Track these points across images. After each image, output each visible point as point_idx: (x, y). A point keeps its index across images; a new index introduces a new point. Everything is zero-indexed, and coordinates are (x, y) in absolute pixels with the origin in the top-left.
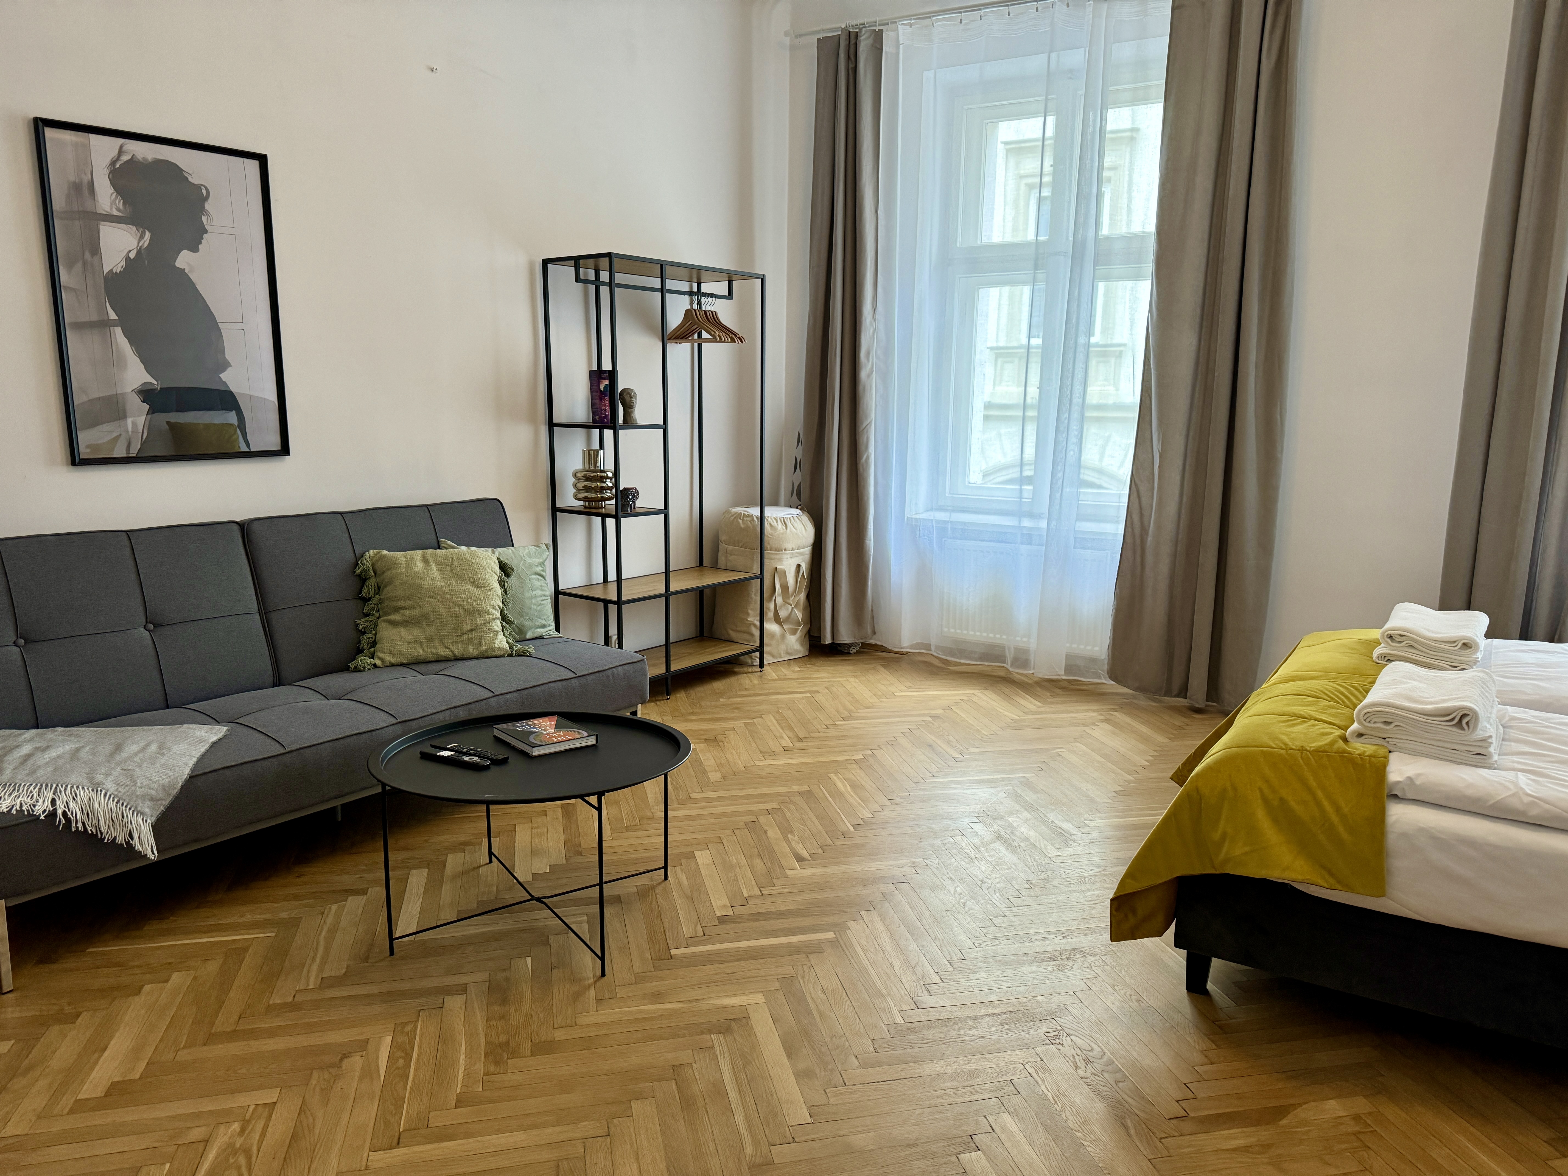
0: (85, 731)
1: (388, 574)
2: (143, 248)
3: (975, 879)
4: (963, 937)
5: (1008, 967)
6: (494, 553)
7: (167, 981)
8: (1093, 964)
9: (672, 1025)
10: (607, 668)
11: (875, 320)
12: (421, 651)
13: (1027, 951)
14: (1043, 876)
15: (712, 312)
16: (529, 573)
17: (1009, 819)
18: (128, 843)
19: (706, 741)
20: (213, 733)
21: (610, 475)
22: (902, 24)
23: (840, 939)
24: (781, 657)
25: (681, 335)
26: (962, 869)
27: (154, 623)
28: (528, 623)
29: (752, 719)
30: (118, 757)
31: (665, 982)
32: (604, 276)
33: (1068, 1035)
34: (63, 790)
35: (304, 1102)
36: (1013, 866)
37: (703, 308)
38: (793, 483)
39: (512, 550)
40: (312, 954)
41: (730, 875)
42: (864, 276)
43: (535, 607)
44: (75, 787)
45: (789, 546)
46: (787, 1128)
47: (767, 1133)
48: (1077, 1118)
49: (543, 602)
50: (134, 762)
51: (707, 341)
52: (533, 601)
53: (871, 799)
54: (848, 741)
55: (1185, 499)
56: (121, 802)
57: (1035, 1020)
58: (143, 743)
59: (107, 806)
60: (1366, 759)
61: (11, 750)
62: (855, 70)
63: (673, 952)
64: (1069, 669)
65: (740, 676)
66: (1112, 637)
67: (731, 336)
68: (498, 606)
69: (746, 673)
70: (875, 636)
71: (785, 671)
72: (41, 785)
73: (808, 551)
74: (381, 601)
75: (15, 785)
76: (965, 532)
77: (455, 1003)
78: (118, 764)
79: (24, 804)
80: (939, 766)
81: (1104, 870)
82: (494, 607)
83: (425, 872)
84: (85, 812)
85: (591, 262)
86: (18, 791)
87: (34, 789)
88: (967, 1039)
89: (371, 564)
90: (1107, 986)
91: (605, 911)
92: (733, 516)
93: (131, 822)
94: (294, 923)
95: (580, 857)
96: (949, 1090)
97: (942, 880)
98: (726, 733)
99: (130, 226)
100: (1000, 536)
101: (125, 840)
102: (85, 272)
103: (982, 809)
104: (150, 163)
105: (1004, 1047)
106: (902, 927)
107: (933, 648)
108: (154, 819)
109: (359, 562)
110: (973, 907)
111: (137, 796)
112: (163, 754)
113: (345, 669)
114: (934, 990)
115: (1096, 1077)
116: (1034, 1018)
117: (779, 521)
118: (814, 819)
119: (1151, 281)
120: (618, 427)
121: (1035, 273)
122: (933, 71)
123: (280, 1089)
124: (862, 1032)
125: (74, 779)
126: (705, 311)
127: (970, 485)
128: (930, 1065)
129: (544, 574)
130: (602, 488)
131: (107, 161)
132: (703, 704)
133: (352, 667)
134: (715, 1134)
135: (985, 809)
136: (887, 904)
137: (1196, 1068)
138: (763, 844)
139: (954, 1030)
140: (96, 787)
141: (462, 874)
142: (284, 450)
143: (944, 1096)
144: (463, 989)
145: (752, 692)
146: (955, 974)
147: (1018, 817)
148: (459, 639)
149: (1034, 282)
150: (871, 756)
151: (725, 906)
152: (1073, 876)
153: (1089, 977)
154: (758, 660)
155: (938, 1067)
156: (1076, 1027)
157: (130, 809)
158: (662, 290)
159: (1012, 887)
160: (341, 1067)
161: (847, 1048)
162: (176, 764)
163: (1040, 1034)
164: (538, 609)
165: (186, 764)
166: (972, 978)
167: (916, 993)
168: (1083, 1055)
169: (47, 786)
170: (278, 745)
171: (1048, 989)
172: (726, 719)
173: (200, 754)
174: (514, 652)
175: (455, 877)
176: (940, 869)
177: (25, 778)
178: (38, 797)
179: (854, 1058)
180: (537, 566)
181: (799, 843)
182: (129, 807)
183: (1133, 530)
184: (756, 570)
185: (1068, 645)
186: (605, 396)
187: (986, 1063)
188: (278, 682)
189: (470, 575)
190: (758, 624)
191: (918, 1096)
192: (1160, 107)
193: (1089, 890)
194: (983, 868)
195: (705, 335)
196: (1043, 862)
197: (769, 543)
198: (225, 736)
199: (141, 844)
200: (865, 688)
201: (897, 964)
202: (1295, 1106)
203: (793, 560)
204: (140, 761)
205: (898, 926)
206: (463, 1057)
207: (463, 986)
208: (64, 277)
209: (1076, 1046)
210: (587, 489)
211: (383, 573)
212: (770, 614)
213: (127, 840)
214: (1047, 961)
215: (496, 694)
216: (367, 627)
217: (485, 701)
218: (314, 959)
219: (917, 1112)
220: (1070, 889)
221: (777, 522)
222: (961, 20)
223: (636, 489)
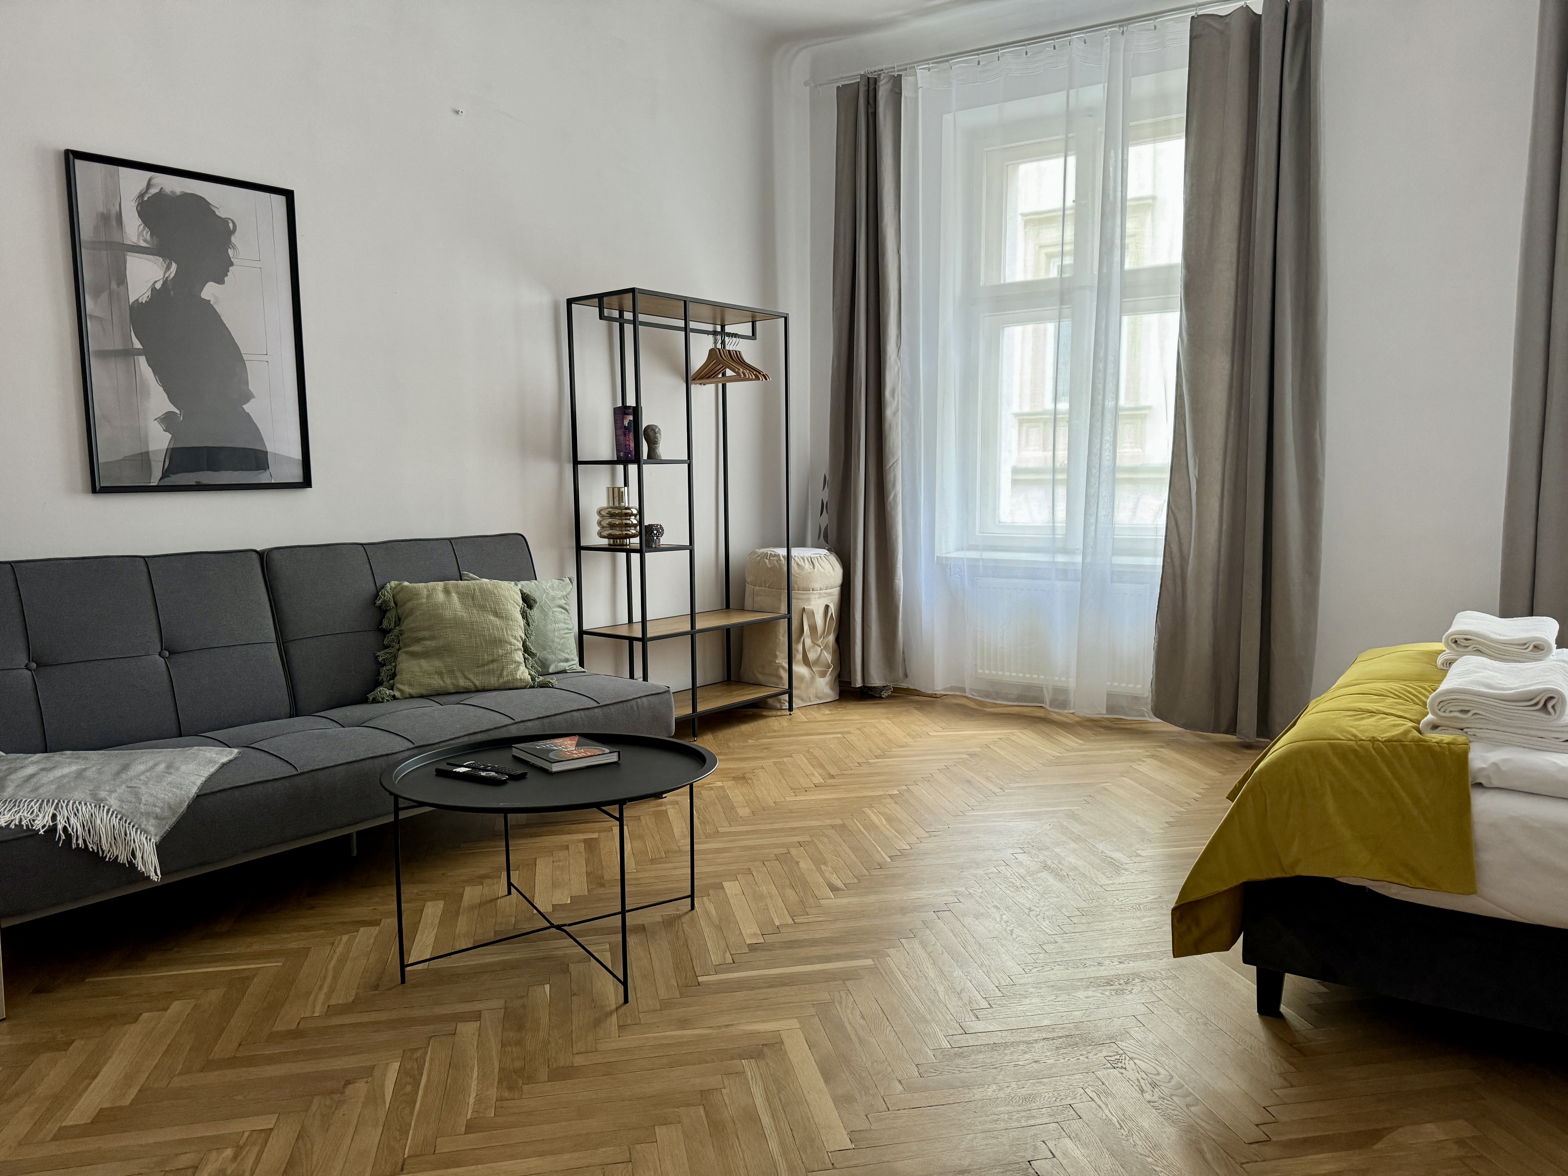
0: (94, 754)
1: (409, 605)
2: (169, 279)
3: (1022, 907)
4: (1010, 964)
5: (1062, 992)
6: (517, 585)
7: (166, 1009)
8: (1153, 988)
9: (699, 1050)
10: (631, 698)
11: (899, 358)
12: (441, 682)
13: (1081, 976)
14: (1095, 903)
15: (736, 351)
16: (552, 605)
17: (1056, 850)
18: (130, 863)
19: (734, 778)
20: (225, 755)
21: (635, 512)
22: (920, 69)
23: (879, 966)
24: (810, 701)
25: (707, 374)
26: (1008, 898)
27: (170, 650)
28: (550, 657)
29: (781, 758)
30: (124, 776)
31: (691, 1009)
32: (628, 316)
33: (1131, 1059)
34: (64, 805)
35: (303, 1127)
36: (1062, 894)
37: (727, 348)
38: (820, 527)
39: (535, 583)
40: (319, 983)
41: (760, 904)
42: (887, 315)
43: (558, 640)
44: (77, 802)
45: (817, 585)
46: (826, 1154)
47: (803, 1158)
48: (1146, 1142)
49: (566, 636)
50: (140, 780)
51: (732, 379)
52: (556, 634)
53: (908, 831)
54: (882, 778)
55: (1224, 527)
56: (124, 819)
57: (1093, 1044)
58: (150, 764)
59: (110, 822)
60: (1445, 746)
61: (16, 770)
62: (875, 114)
63: (700, 979)
64: (1110, 709)
65: (768, 720)
66: (1154, 671)
67: (757, 374)
68: (521, 637)
69: (775, 716)
70: (907, 679)
71: (816, 714)
72: (43, 801)
73: (836, 591)
74: (401, 633)
75: (16, 801)
76: (997, 570)
77: (468, 1029)
78: (123, 783)
79: (23, 819)
80: (978, 800)
81: (1160, 897)
82: (515, 638)
83: (441, 904)
84: (86, 829)
85: (615, 298)
86: (19, 806)
87: (35, 804)
88: (1020, 1063)
89: (392, 595)
90: (1171, 1010)
91: (628, 939)
92: (759, 556)
93: (134, 840)
94: (304, 953)
95: (603, 889)
96: (1003, 1115)
97: (987, 909)
98: (755, 771)
99: (158, 257)
100: (1033, 573)
101: (127, 859)
102: (111, 302)
103: (1027, 841)
104: (178, 196)
105: (1061, 1071)
106: (946, 954)
107: (967, 690)
108: (158, 839)
109: (380, 593)
110: (1022, 934)
111: (142, 813)
112: (171, 773)
113: (364, 701)
114: (982, 1014)
115: (1165, 1101)
116: (1093, 1042)
117: (806, 560)
118: (849, 851)
119: (1179, 312)
120: (642, 462)
121: (1060, 309)
122: (952, 114)
123: (278, 1115)
124: (905, 1056)
125: (77, 795)
126: (729, 351)
127: (1001, 524)
128: (981, 1090)
129: (567, 607)
130: (627, 525)
131: (136, 193)
132: (731, 744)
133: (371, 698)
134: (747, 1160)
135: (1029, 841)
136: (928, 932)
137: (1275, 1091)
138: (795, 874)
139: (1006, 1054)
140: (99, 803)
141: (481, 905)
142: (306, 482)
143: (998, 1120)
144: (477, 1016)
145: (781, 733)
146: (1004, 999)
147: (1065, 848)
148: (480, 669)
149: (1060, 318)
150: (906, 792)
151: (755, 934)
152: (1128, 903)
153: (1150, 1001)
154: (787, 704)
155: (990, 1091)
156: (1139, 1050)
157: (133, 826)
158: (686, 329)
159: (1062, 915)
160: (344, 1093)
161: (890, 1073)
162: (183, 783)
163: (1100, 1058)
164: (561, 642)
165: (194, 783)
166: (1022, 1003)
167: (963, 1018)
168: (1148, 1079)
169: (48, 801)
170: (289, 766)
171: (1106, 1013)
172: (755, 758)
173: (209, 773)
174: (536, 683)
175: (472, 908)
176: (985, 897)
177: (27, 795)
178: (38, 813)
179: (897, 1084)
180: (560, 599)
181: (833, 874)
182: (132, 824)
183: (1172, 560)
184: (784, 610)
185: (1109, 683)
186: (630, 432)
187: (1043, 1087)
188: (295, 712)
189: (492, 605)
190: (787, 666)
191: (969, 1121)
192: (1182, 142)
193: (1144, 917)
194: (1030, 896)
195: (729, 373)
196: (1094, 890)
197: (796, 583)
198: (236, 759)
199: (144, 864)
200: (897, 729)
201: (941, 989)
202: (1390, 1130)
203: (821, 600)
204: (146, 779)
205: (941, 953)
206: (474, 1083)
207: (477, 1013)
208: (90, 305)
209: (1140, 1070)
210: (612, 526)
211: (404, 604)
212: (799, 656)
213: (129, 860)
214: (1104, 986)
215: (516, 721)
216: (387, 658)
217: (505, 728)
218: (321, 988)
219: (969, 1137)
220: (1125, 916)
221: (804, 562)
222: (979, 62)
223: (660, 525)
